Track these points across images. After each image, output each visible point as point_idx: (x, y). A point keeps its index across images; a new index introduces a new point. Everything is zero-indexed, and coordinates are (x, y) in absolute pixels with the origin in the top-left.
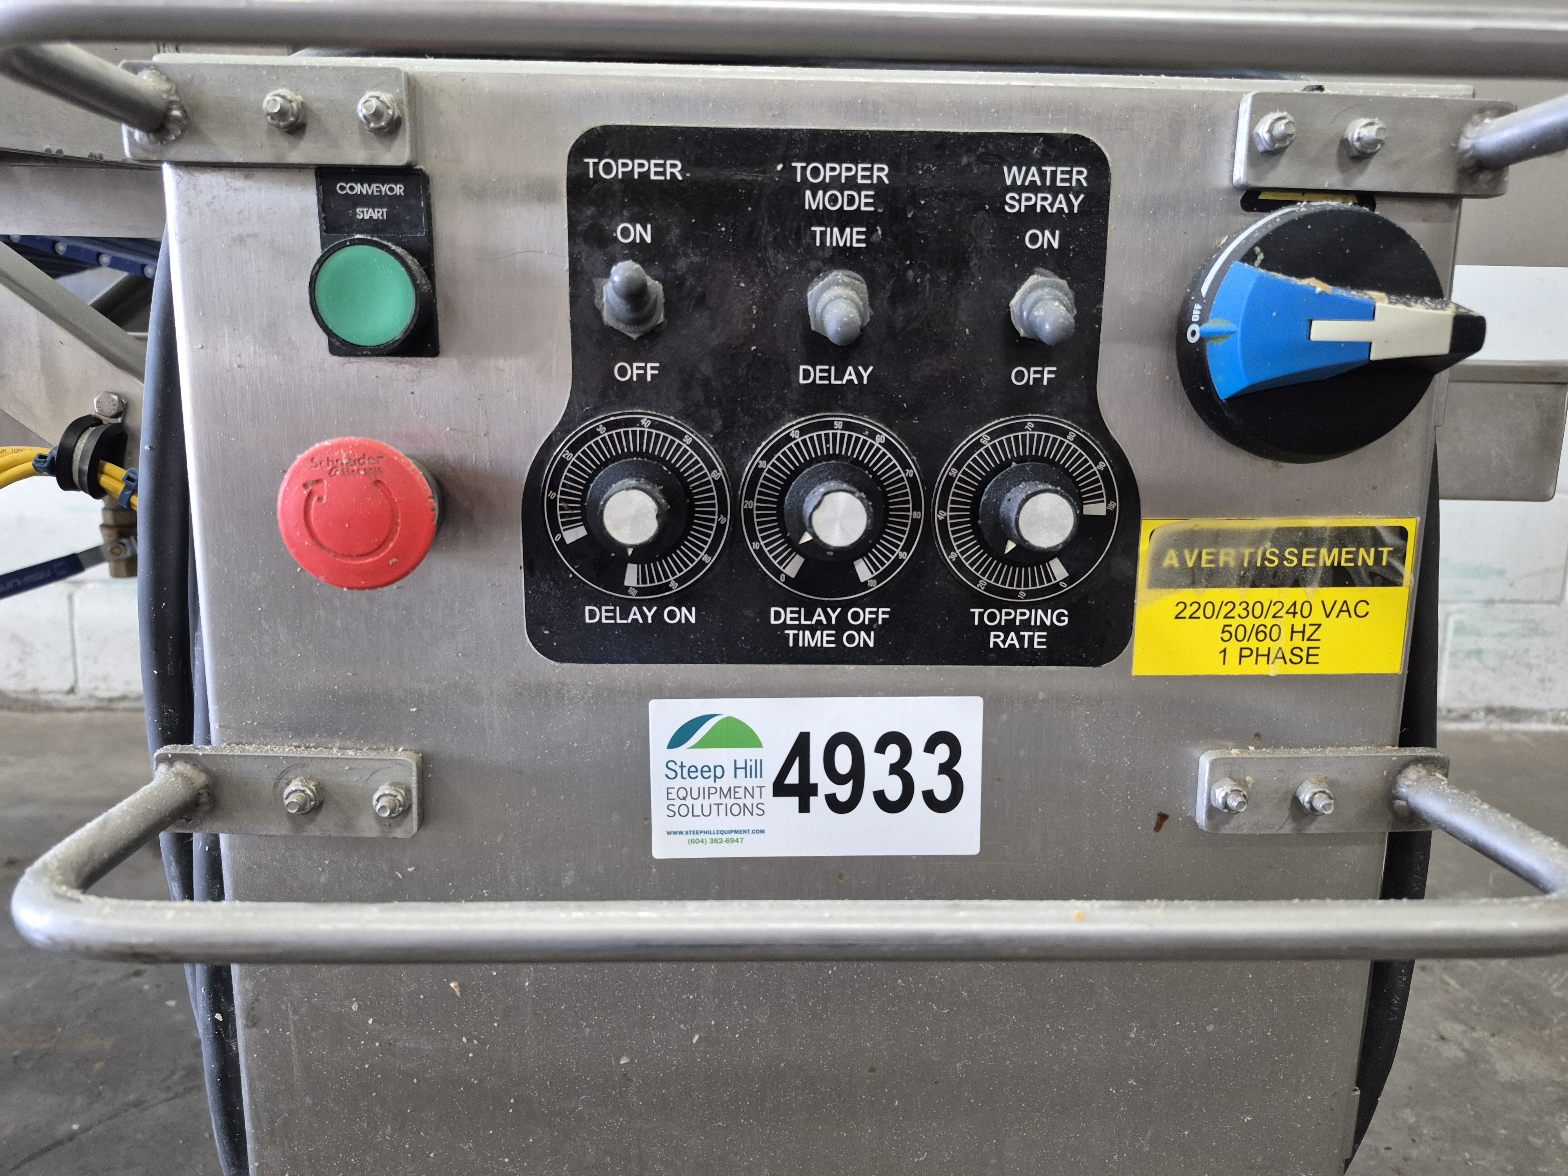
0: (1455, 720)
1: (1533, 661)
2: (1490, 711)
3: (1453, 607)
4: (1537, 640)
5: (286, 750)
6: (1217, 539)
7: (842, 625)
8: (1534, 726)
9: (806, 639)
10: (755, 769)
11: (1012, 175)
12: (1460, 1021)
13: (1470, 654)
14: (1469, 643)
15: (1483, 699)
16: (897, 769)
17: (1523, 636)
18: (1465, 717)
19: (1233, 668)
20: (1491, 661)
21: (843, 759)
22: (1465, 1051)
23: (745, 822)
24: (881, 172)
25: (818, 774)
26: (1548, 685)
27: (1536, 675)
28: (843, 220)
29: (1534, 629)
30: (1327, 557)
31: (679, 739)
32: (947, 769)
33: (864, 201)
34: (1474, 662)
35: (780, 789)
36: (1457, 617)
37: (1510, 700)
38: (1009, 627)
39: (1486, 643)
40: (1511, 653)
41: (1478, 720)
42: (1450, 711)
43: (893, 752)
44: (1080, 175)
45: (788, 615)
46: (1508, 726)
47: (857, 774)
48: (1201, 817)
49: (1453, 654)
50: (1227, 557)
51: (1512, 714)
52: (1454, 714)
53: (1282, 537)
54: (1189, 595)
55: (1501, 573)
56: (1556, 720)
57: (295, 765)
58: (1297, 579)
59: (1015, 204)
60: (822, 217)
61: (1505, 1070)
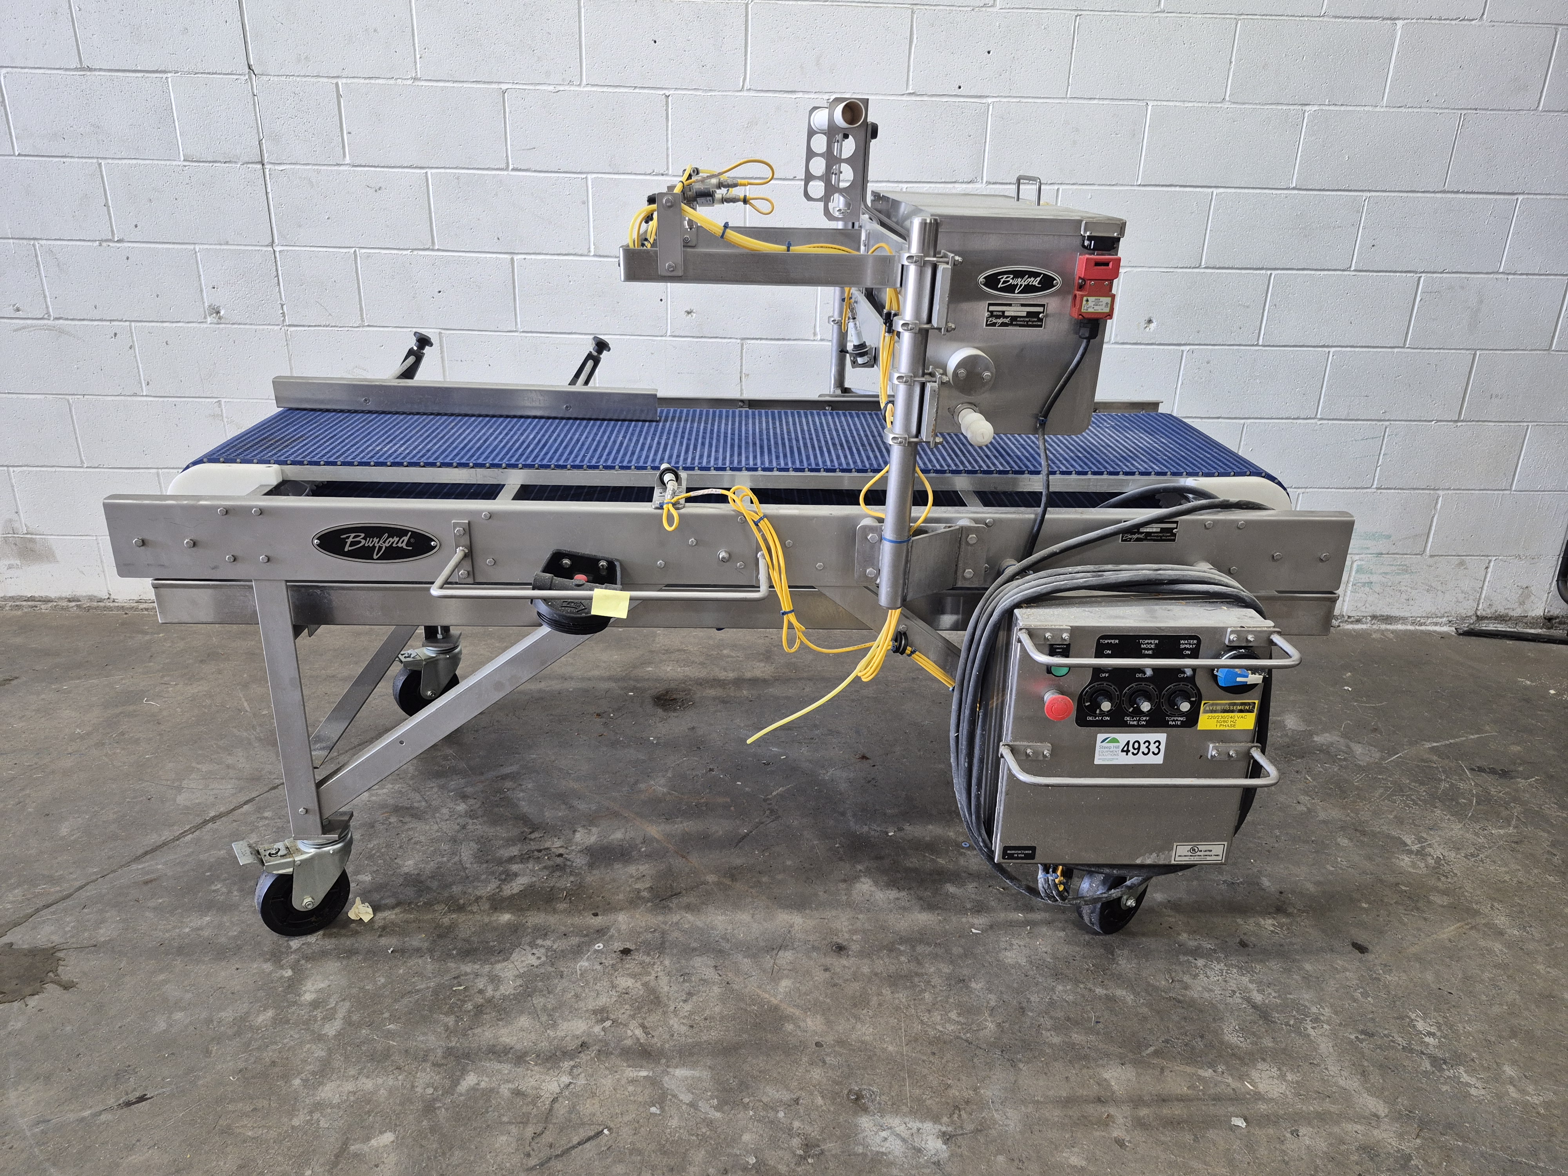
0: (1352, 623)
1: (1403, 588)
2: (1374, 617)
3: (1357, 557)
4: (1407, 576)
5: (1026, 743)
6: (1217, 704)
7: (1139, 720)
8: (1400, 627)
9: (1132, 723)
10: (1118, 747)
11: (1182, 642)
12: (1308, 795)
13: (1364, 584)
14: (1364, 578)
15: (1370, 610)
16: (1147, 747)
17: (1399, 574)
18: (1358, 621)
19: (1218, 728)
20: (1377, 588)
21: (1136, 745)
22: (1308, 808)
23: (1115, 757)
24: (1157, 641)
25: (1131, 748)
26: (1411, 602)
27: (1404, 596)
28: (1148, 649)
29: (1406, 570)
30: (1239, 708)
31: (1103, 742)
32: (1158, 747)
33: (1153, 646)
34: (1367, 589)
35: (1123, 751)
36: (1359, 563)
37: (1387, 611)
38: (1173, 720)
39: (1374, 578)
40: (1390, 584)
41: (1366, 623)
42: (1349, 617)
43: (1147, 744)
44: (1195, 642)
45: (1128, 718)
46: (1383, 627)
47: (1139, 748)
48: (1209, 757)
49: (1354, 585)
50: (1219, 708)
51: (1387, 619)
52: (1352, 619)
53: (1230, 704)
54: (1210, 714)
55: (1388, 537)
56: (1413, 623)
57: (1029, 747)
58: (1233, 711)
59: (1182, 646)
60: (1145, 649)
61: (1322, 815)
